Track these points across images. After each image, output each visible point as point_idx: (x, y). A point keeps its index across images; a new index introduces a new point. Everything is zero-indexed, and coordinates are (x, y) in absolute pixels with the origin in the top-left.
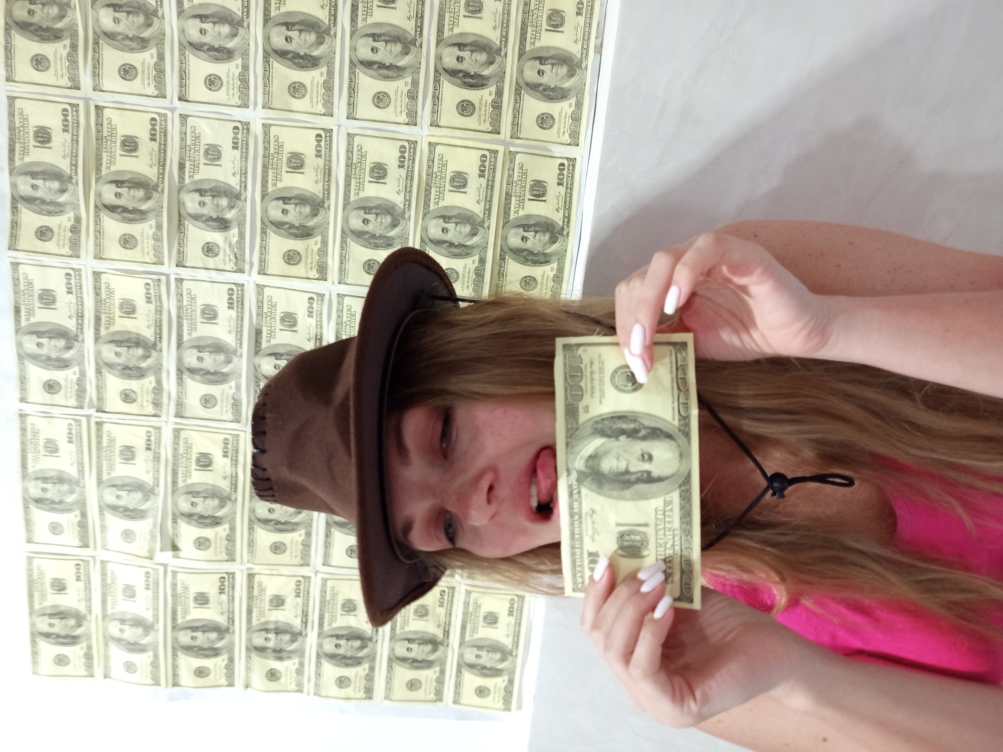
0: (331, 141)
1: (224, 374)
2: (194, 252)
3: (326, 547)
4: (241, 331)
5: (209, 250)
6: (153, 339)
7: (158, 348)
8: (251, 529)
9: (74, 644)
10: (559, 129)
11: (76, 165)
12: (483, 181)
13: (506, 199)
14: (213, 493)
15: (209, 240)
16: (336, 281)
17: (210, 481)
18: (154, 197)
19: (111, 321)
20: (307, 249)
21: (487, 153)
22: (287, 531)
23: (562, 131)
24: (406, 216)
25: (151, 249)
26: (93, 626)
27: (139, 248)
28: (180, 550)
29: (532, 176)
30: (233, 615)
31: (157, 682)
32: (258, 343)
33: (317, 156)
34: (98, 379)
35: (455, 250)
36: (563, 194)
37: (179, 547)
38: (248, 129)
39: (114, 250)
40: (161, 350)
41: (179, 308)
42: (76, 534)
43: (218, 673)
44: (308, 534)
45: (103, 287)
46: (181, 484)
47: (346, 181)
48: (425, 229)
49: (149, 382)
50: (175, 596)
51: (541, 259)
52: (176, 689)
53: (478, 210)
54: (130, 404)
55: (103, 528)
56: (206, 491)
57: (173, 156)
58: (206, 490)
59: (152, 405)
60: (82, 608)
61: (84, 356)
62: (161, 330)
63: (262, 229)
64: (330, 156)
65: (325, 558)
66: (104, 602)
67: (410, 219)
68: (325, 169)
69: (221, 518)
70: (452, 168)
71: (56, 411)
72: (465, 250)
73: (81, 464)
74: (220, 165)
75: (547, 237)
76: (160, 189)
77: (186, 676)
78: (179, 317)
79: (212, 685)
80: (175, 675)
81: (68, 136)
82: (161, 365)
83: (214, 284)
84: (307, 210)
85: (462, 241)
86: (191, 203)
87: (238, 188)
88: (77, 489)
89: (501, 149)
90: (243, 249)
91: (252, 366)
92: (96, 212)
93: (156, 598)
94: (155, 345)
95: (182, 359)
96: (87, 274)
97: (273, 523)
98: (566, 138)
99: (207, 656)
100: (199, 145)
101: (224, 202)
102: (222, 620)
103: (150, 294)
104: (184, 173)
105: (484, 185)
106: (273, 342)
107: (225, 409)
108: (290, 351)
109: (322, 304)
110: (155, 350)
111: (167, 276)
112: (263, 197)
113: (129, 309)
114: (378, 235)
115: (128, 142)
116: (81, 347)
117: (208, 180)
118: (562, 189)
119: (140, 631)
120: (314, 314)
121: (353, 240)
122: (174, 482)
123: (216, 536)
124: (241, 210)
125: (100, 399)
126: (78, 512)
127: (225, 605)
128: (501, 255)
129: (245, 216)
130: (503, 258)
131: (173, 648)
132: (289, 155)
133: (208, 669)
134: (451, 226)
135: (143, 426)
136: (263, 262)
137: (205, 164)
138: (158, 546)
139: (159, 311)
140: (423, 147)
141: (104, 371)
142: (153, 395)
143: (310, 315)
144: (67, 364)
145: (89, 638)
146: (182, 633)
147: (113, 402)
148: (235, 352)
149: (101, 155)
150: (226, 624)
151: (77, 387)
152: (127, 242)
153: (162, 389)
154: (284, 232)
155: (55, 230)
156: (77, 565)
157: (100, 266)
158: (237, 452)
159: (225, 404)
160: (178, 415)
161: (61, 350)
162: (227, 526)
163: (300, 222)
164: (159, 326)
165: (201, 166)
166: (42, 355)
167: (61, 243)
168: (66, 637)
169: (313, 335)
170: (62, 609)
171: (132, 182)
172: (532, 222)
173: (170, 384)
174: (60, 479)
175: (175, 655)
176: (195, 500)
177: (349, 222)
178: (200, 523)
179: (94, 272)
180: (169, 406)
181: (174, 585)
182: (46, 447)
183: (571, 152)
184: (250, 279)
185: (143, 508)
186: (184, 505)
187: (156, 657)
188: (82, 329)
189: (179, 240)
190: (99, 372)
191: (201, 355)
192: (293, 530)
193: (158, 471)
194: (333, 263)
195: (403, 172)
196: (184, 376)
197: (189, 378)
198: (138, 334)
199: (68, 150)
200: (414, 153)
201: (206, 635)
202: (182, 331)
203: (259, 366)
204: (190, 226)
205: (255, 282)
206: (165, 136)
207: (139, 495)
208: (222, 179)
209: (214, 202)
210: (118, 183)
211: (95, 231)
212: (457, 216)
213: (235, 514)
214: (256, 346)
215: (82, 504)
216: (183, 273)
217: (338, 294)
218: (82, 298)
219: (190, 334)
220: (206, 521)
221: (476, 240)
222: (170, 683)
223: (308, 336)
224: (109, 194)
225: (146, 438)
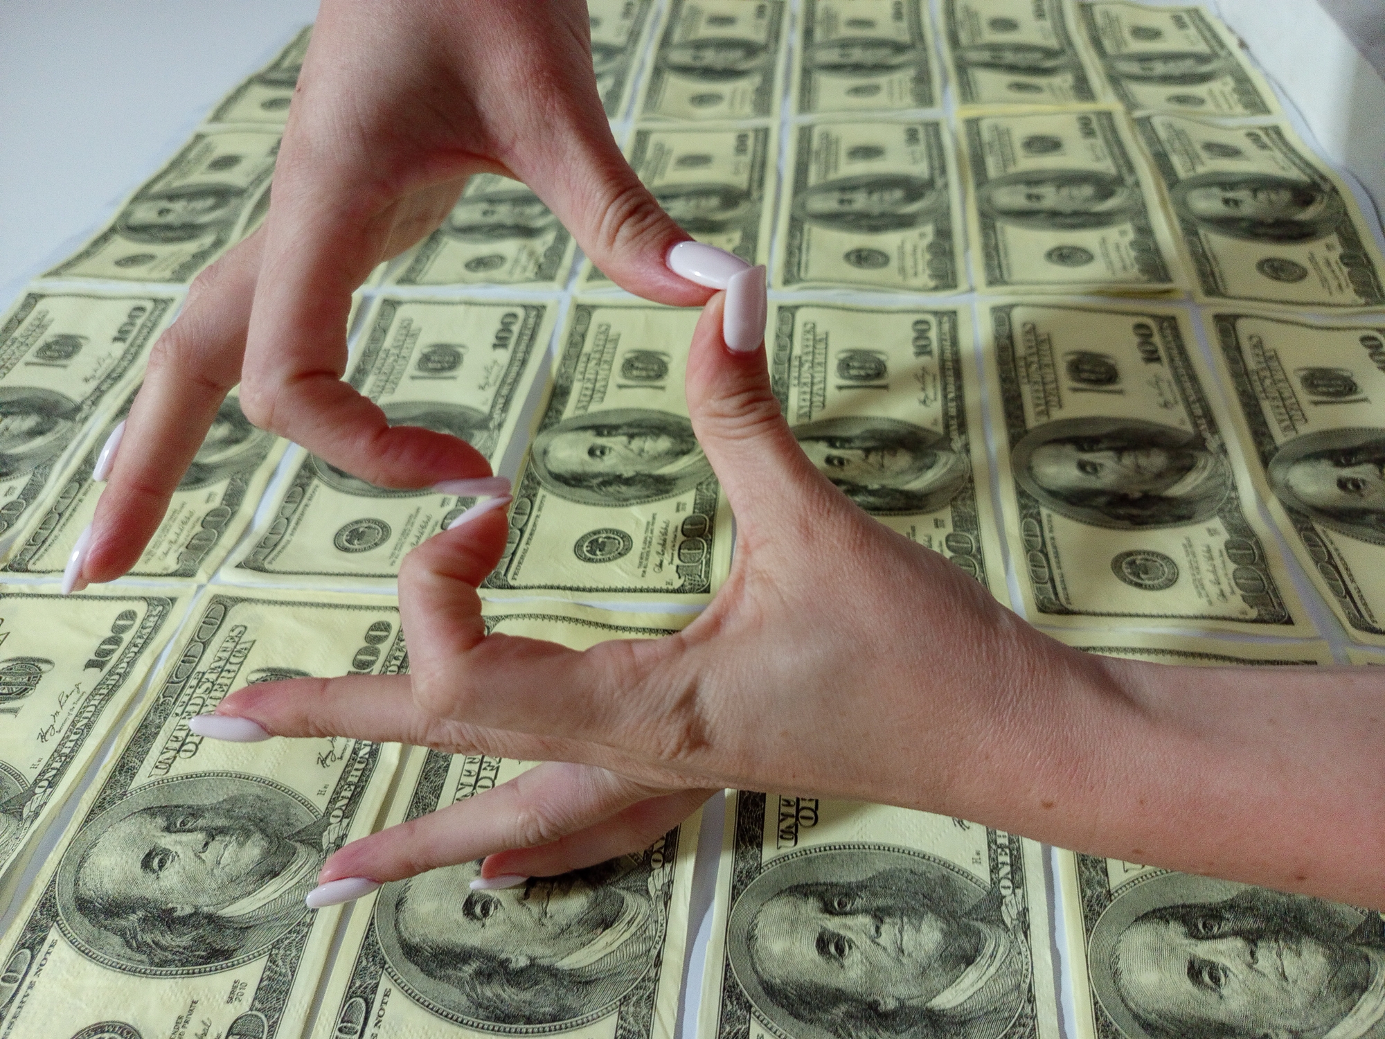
0: (766, 138)
2: (445, 268)
4: (516, 381)
10: (1217, 104)
12: (1097, 141)
15: (486, 252)
23: (1225, 105)
32: (552, 410)
33: (738, 153)
34: (64, 496)
46: (145, 775)
51: (1293, 230)
59: (183, 549)
64: (765, 151)
68: (753, 164)
70: (1022, 134)
72: (1092, 218)
84: (713, 202)
85: (1080, 208)
86: (467, 214)
90: (557, 257)
97: (468, 970)
98: (1240, 110)
105: (1101, 145)
114: (875, 214)
118: (1274, 153)
121: (818, 226)
122: (125, 768)
123: (182, 1024)
125: (37, 540)
128: (1186, 227)
130: (1193, 233)
132: (681, 157)
134: (1045, 190)
140: (954, 124)
142: (198, 528)
148: (483, 423)
153: (233, 515)
155: (161, 257)
162: (251, 973)
167: (160, 268)
176: (168, 840)
177: (809, 206)
180: (234, 546)
183: (1261, 121)
184: (565, 294)
188: (99, 397)
193: (87, 727)
197: (329, 485)
199: (258, 170)
200: (937, 132)
205: (575, 298)
212: (1057, 179)
214: (546, 415)
216: (408, 292)
218: (141, 347)
225: (109, 634)
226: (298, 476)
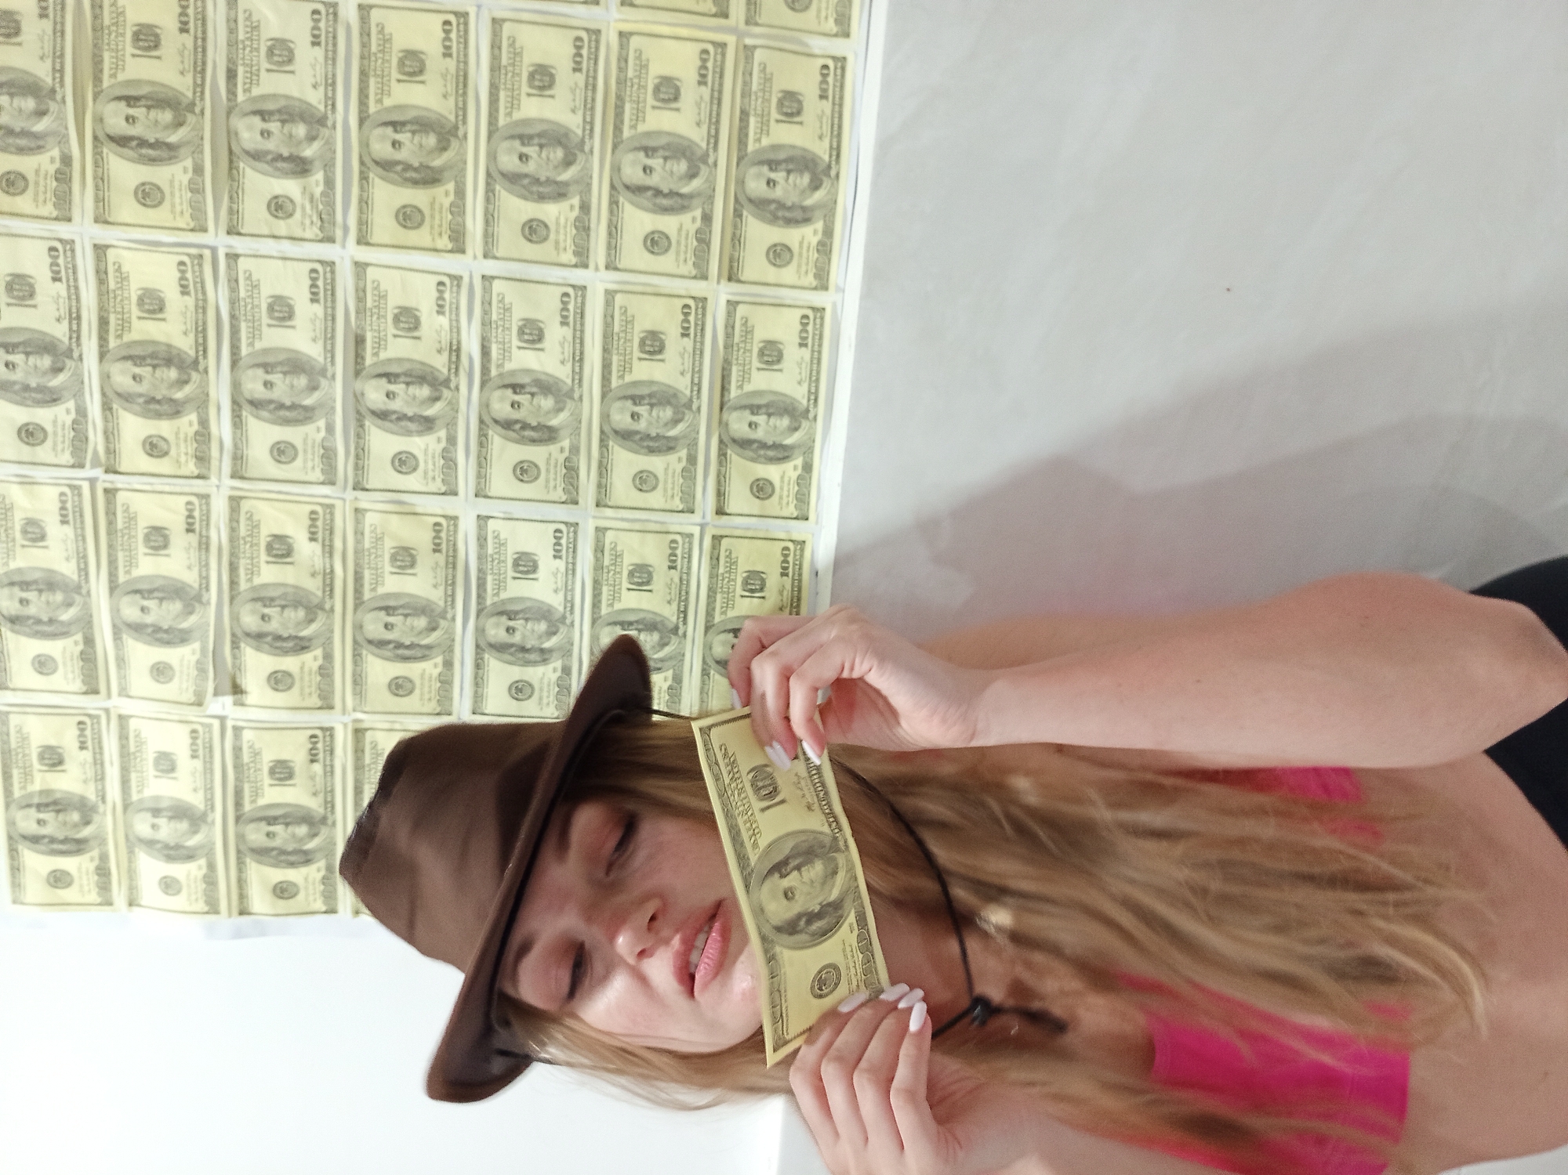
0: (466, 31)
1: (306, 408)
2: (254, 211)
3: (477, 684)
4: (333, 337)
5: (279, 207)
6: (192, 353)
7: (201, 367)
8: (357, 656)
9: (78, 852)
10: (819, 11)
11: (62, 71)
12: (705, 91)
13: (741, 120)
14: (295, 599)
15: (278, 191)
16: (480, 254)
17: (291, 580)
18: (188, 122)
19: (125, 325)
20: (432, 204)
21: (711, 48)
22: (415, 658)
23: (823, 14)
24: (587, 148)
25: (185, 206)
26: (107, 822)
27: (167, 204)
28: (246, 693)
29: (781, 84)
30: (333, 797)
31: (213, 909)
32: (359, 357)
33: (445, 55)
34: (106, 420)
35: (665, 202)
36: (828, 112)
37: (243, 687)
38: (335, 14)
39: (126, 209)
40: (206, 371)
41: (233, 302)
42: (77, 671)
43: (311, 891)
44: (448, 664)
45: (111, 269)
46: (243, 585)
47: (491, 94)
48: (616, 169)
49: (188, 422)
50: (238, 766)
51: (798, 215)
52: (245, 919)
53: (698, 136)
54: (158, 460)
55: (121, 661)
56: (284, 596)
57: (217, 57)
58: (285, 594)
59: (194, 460)
60: (91, 795)
61: (82, 382)
62: (205, 338)
63: (361, 172)
64: (466, 55)
65: (475, 702)
66: (125, 782)
67: (591, 152)
68: (457, 76)
69: (309, 639)
70: (656, 70)
71: (40, 474)
72: (680, 201)
73: (82, 558)
74: (292, 72)
75: (806, 179)
76: (197, 110)
77: (260, 900)
78: (233, 317)
79: (301, 911)
80: (242, 897)
81: (47, 25)
82: (207, 395)
83: (289, 263)
84: (431, 140)
85: (674, 187)
86: (249, 132)
87: (322, 108)
88: (78, 599)
89: (731, 40)
90: (331, 205)
91: (351, 396)
92: (95, 147)
93: (208, 770)
94: (196, 362)
95: (240, 384)
96: (83, 248)
97: (391, 646)
98: (831, 26)
99: (292, 865)
100: (259, 40)
101: (301, 130)
102: (314, 805)
103: (187, 279)
104: (235, 85)
105: (707, 98)
106: (383, 355)
107: (310, 464)
108: (412, 370)
109: (458, 293)
110: (197, 370)
111: (214, 250)
112: (362, 121)
113: (152, 303)
114: (543, 179)
115: (145, 35)
116: (77, 367)
117: (274, 95)
118: (827, 106)
119: (184, 826)
120: (447, 308)
121: (505, 189)
122: (233, 583)
123: (302, 668)
124: (327, 143)
125: (111, 451)
126: (79, 637)
127: (319, 780)
128: (735, 210)
129: (334, 152)
130: (738, 214)
131: (239, 852)
132: (401, 55)
133: (294, 885)
134: (656, 163)
135: (181, 494)
136: (363, 224)
137: (268, 71)
138: (210, 686)
139: (201, 307)
140: (611, 38)
141: (115, 406)
142: (195, 445)
143: (440, 310)
144: (55, 397)
145: (103, 842)
146: (252, 826)
147: (133, 456)
148: (323, 372)
149: (101, 56)
150: (321, 811)
151: (72, 434)
152: (148, 195)
153: (209, 434)
154: (396, 177)
155: (31, 177)
156: (80, 723)
157: (104, 234)
158: (331, 533)
159: (310, 456)
160: (235, 475)
161: (45, 373)
162: (319, 652)
163: (422, 160)
164: (201, 331)
165: (263, 73)
166: (14, 383)
167: (41, 198)
168: (65, 841)
169: (445, 343)
170: (58, 796)
171: (152, 99)
172: (782, 156)
173: (222, 428)
174: (50, 583)
175: (240, 863)
176: (267, 611)
177: (499, 158)
178: (277, 648)
179: (95, 245)
180: (221, 461)
181: (237, 750)
182: (24, 532)
183: (838, 47)
184: (345, 253)
185: (185, 625)
186: (250, 620)
187: (211, 866)
188: (78, 338)
189: (230, 192)
190: (107, 407)
191: (269, 377)
192: (424, 658)
193: (207, 565)
194: (475, 225)
195: (580, 78)
196: (244, 413)
197: (252, 415)
198: (169, 346)
199: (48, 48)
200: (597, 48)
201: (290, 829)
202: (239, 340)
203: (363, 394)
204: (248, 171)
205: (352, 258)
206: (204, 23)
207: (177, 606)
208: (296, 94)
209: (286, 131)
210: (131, 100)
211: (95, 178)
212: (667, 147)
213: (332, 632)
214: (357, 363)
215: (86, 624)
216: (239, 244)
217: (483, 277)
218: (77, 288)
219: (251, 344)
220: (285, 645)
221: (696, 184)
222: (235, 910)
223: (438, 346)
224: (116, 118)
225: (186, 513)
226: (233, 411)
